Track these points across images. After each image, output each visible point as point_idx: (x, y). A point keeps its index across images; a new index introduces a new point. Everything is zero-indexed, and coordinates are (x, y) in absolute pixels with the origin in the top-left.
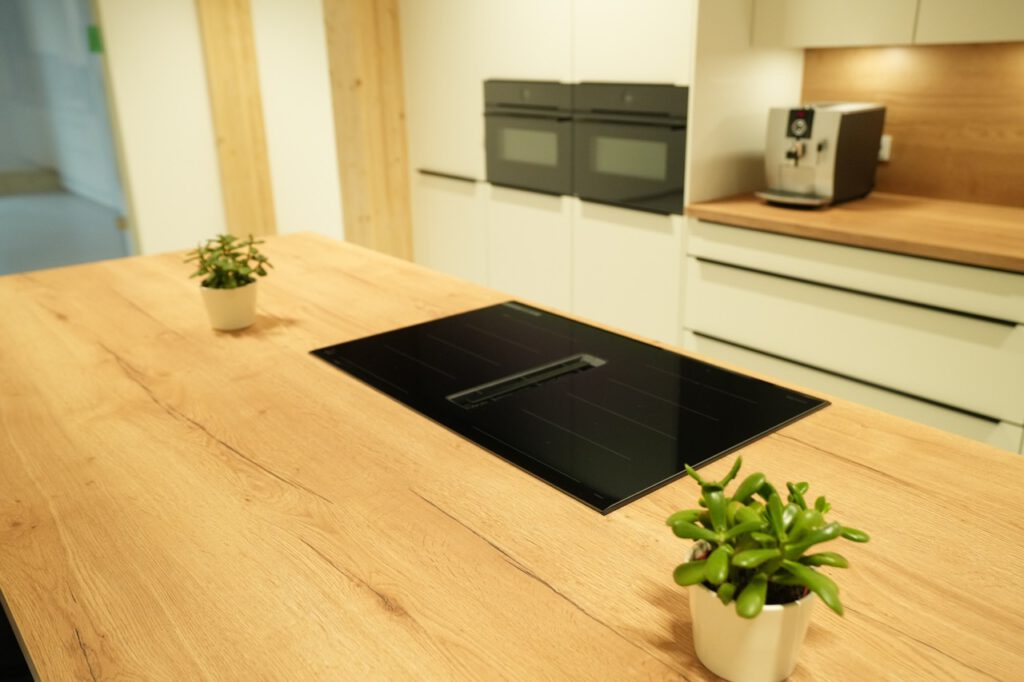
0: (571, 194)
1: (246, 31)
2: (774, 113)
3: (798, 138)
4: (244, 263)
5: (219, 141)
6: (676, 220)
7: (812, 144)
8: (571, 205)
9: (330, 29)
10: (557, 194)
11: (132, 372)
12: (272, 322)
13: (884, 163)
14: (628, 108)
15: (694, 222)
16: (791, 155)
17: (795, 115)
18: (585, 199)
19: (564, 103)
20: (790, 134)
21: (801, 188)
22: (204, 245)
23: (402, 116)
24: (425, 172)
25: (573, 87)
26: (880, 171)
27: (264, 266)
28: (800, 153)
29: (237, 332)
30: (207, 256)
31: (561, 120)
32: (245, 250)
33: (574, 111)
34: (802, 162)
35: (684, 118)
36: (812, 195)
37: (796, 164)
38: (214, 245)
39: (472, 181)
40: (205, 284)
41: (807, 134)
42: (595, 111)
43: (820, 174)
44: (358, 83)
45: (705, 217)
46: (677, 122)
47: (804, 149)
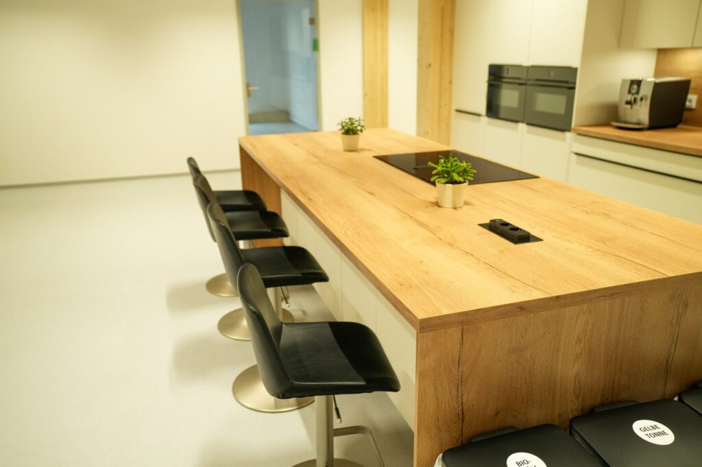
0: (523, 122)
1: (385, 39)
2: (624, 81)
3: (633, 94)
4: (356, 127)
5: (365, 95)
6: (568, 135)
7: (639, 97)
8: (522, 127)
9: (420, 39)
10: (516, 122)
11: (316, 156)
12: (363, 150)
13: (690, 110)
14: (552, 78)
15: (575, 135)
16: (628, 103)
17: (633, 82)
18: (528, 124)
19: (523, 76)
20: (630, 92)
21: (634, 120)
22: (344, 120)
23: (451, 82)
24: (458, 111)
25: (528, 68)
26: (686, 114)
27: (363, 129)
28: (633, 101)
29: (351, 151)
30: (344, 124)
31: (520, 84)
32: (357, 123)
33: (527, 80)
34: (634, 107)
35: (575, 83)
36: (638, 124)
37: (632, 108)
38: (347, 121)
39: (479, 115)
40: (343, 134)
41: (638, 92)
42: (537, 80)
43: (642, 113)
44: (430, 65)
45: (580, 132)
46: (572, 86)
47: (635, 100)
